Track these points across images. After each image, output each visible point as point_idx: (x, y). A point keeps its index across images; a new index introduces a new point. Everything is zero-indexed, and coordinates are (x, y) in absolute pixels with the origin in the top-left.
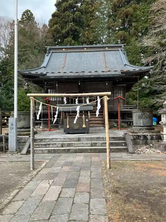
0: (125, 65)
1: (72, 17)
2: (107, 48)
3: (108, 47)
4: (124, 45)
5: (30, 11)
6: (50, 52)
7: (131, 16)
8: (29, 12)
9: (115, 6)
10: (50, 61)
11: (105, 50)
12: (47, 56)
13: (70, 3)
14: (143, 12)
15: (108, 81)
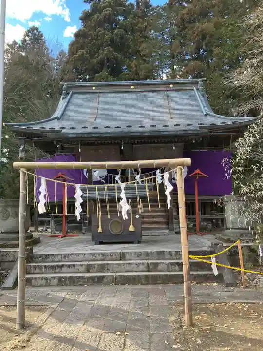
0: (205, 115)
1: (108, 37)
2: (171, 86)
3: (173, 84)
4: (202, 81)
5: (37, 29)
6: (69, 93)
7: (212, 36)
8: (35, 31)
9: (183, 19)
10: (68, 108)
11: (168, 89)
12: (63, 99)
13: (106, 14)
14: (230, 30)
15: (175, 142)
